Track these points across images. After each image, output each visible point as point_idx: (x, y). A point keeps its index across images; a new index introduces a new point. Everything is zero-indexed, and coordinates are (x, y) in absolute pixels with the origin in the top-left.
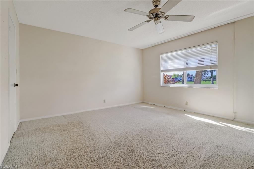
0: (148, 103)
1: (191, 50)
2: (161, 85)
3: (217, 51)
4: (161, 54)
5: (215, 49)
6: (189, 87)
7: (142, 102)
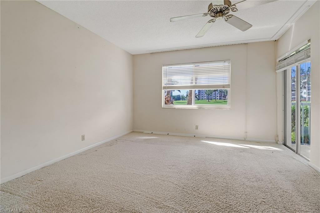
0: (142, 133)
1: (202, 66)
2: (162, 107)
3: (229, 69)
4: (164, 65)
5: (228, 68)
6: (200, 108)
7: (132, 131)
